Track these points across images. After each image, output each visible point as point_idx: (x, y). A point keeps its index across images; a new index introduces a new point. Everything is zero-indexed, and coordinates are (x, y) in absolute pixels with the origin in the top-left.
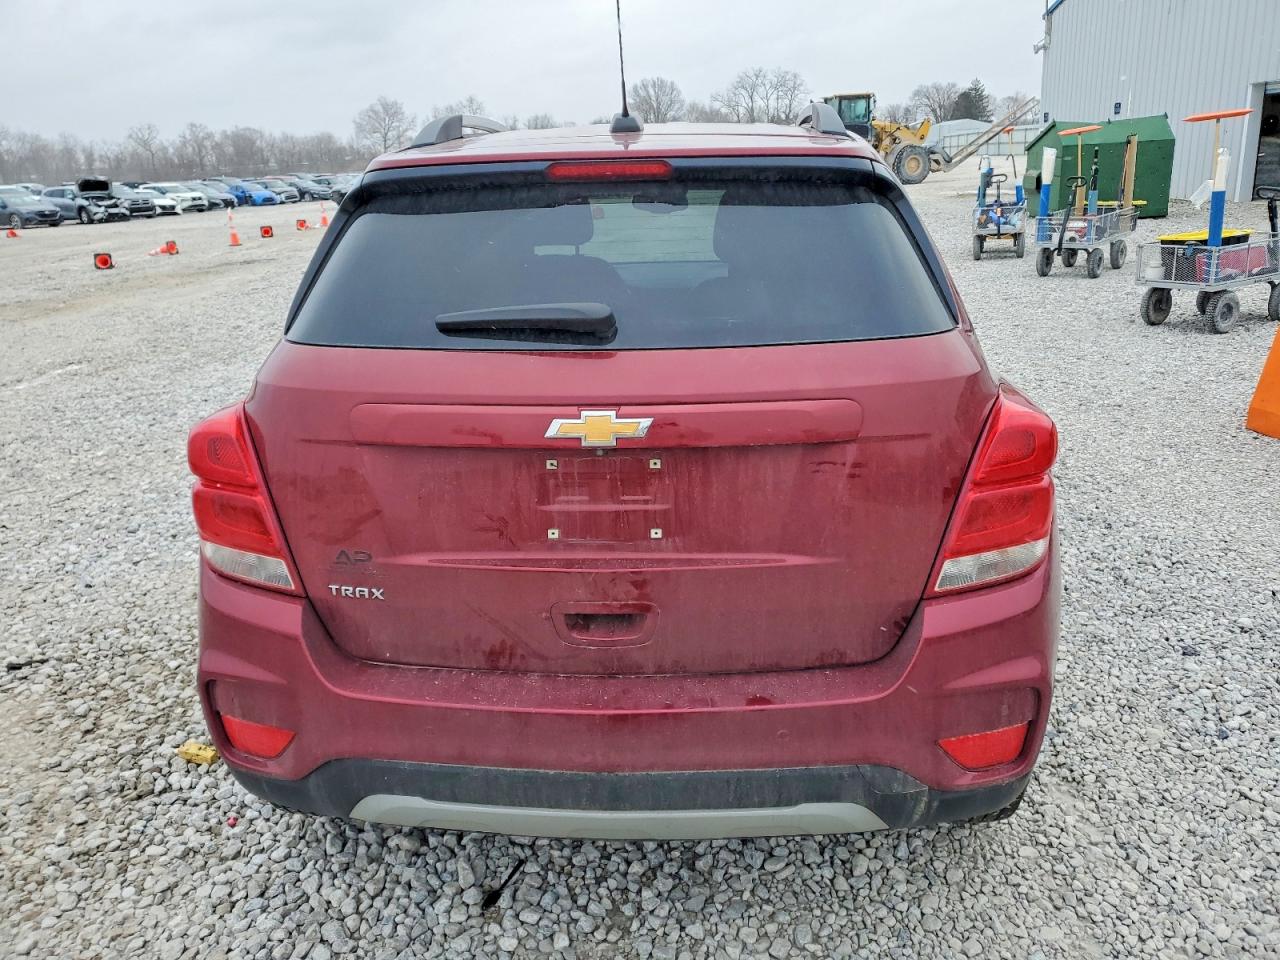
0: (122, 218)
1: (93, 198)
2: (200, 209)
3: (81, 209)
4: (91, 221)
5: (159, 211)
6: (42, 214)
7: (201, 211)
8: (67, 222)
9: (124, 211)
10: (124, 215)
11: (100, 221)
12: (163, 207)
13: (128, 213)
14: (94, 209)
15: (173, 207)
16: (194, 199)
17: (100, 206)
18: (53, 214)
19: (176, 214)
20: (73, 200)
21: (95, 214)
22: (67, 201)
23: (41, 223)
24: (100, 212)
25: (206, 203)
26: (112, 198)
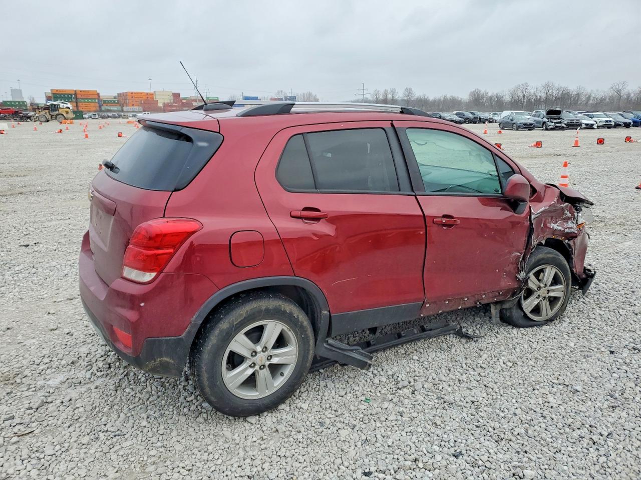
0: (562, 128)
1: (551, 118)
2: (609, 127)
3: (544, 123)
4: (547, 129)
5: (584, 126)
6: (525, 124)
7: (609, 128)
8: (536, 129)
9: (563, 125)
10: (563, 127)
11: (552, 129)
12: (587, 125)
13: (565, 126)
14: (549, 123)
15: (592, 125)
16: (607, 121)
17: (552, 122)
18: (531, 124)
19: (594, 129)
20: (542, 118)
21: (549, 126)
22: (540, 119)
23: (525, 128)
24: (552, 125)
25: (613, 124)
26: (559, 119)
